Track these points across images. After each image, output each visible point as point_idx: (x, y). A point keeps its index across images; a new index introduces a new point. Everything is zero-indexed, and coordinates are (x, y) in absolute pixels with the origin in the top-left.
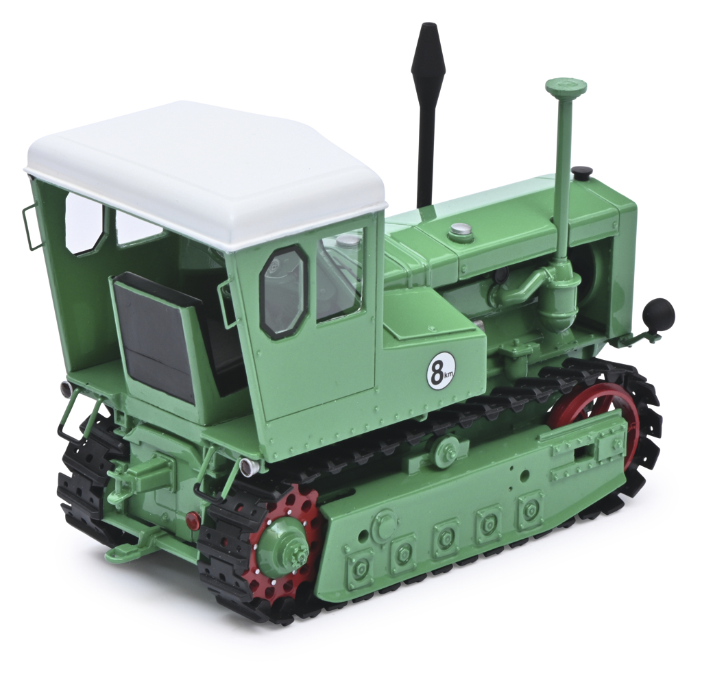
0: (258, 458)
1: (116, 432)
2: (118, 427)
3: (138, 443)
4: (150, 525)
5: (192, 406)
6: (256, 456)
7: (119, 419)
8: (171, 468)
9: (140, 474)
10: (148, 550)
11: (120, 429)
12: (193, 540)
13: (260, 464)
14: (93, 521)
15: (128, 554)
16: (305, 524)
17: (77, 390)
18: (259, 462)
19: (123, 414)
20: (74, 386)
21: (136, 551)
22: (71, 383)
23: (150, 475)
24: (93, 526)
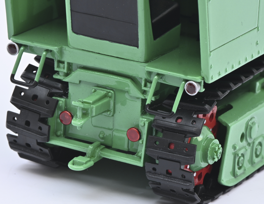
0: (199, 81)
1: (55, 76)
2: (57, 72)
3: (78, 82)
4: (90, 143)
5: (136, 48)
6: (199, 79)
7: (58, 66)
8: (110, 97)
9: (94, 103)
10: (96, 159)
11: (58, 74)
12: (129, 149)
13: (201, 85)
14: (39, 144)
15: (86, 163)
16: (211, 130)
17: (22, 48)
18: (199, 83)
19: (63, 62)
20: (20, 45)
21: (90, 161)
22: (17, 44)
23: (100, 103)
24: (38, 147)
